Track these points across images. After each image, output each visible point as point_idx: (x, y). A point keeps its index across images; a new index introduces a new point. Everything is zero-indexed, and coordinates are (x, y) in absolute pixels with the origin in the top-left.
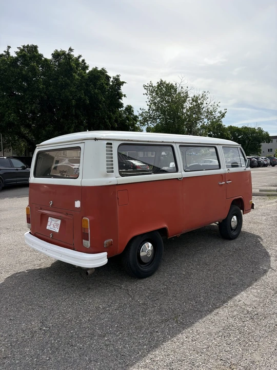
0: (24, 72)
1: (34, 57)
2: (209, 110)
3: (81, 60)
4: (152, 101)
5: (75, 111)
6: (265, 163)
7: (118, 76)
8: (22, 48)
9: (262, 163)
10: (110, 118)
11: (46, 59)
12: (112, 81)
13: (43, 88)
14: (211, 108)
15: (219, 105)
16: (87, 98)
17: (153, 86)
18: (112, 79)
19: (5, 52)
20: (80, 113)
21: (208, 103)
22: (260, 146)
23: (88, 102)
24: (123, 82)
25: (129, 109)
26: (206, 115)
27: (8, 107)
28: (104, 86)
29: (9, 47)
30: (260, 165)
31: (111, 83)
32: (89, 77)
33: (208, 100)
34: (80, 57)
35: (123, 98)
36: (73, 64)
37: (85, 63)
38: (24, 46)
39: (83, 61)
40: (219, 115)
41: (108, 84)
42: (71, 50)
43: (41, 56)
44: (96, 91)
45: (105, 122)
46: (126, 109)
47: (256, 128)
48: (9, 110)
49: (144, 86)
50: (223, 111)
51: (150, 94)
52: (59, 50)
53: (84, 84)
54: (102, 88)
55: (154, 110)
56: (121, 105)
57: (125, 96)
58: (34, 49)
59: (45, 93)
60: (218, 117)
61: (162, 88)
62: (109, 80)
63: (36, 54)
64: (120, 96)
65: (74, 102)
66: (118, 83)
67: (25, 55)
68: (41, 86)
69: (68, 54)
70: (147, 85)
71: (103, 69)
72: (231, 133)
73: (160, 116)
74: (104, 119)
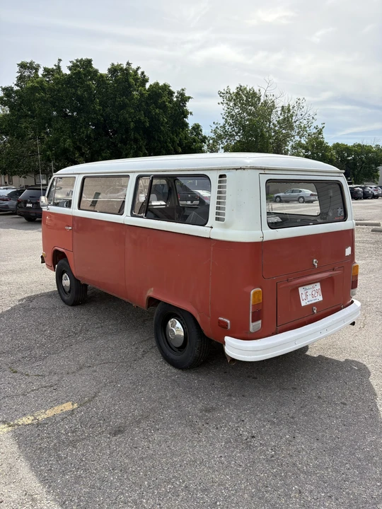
0: (79, 93)
1: (89, 72)
2: (302, 125)
3: (139, 72)
4: (229, 113)
5: (134, 134)
6: (375, 193)
7: (183, 90)
8: (75, 62)
9: (369, 194)
10: (173, 142)
11: (101, 74)
12: (177, 97)
13: (100, 110)
14: (305, 122)
15: (315, 117)
16: (147, 120)
17: (231, 92)
18: (176, 94)
19: (55, 66)
20: (139, 137)
21: (304, 114)
22: (377, 171)
23: (148, 125)
24: (189, 98)
25: (197, 128)
26: (297, 131)
27: (62, 132)
28: (166, 105)
29: (60, 60)
30: (366, 196)
31: (175, 99)
32: (149, 95)
33: (303, 110)
34: (138, 68)
35: (189, 116)
36: (131, 80)
37: (144, 76)
38: (77, 61)
39: (143, 73)
40: (315, 131)
41: (171, 101)
42: (128, 64)
43: (96, 71)
44: (157, 111)
45: (167, 146)
46: (193, 128)
47: (373, 146)
48: (64, 135)
49: (220, 93)
50: (320, 126)
51: (227, 103)
52: (116, 64)
53: (143, 104)
54: (163, 107)
55: (231, 125)
56: (186, 125)
57: (191, 113)
58: (88, 63)
59: (102, 115)
60: (314, 134)
61: (241, 97)
62: (172, 96)
63: (91, 70)
64: (185, 114)
65: (132, 125)
66: (184, 99)
67: (79, 72)
68: (98, 107)
69: (126, 69)
70: (223, 91)
71: (165, 84)
72: (338, 152)
73: (239, 132)
74: (166, 143)
